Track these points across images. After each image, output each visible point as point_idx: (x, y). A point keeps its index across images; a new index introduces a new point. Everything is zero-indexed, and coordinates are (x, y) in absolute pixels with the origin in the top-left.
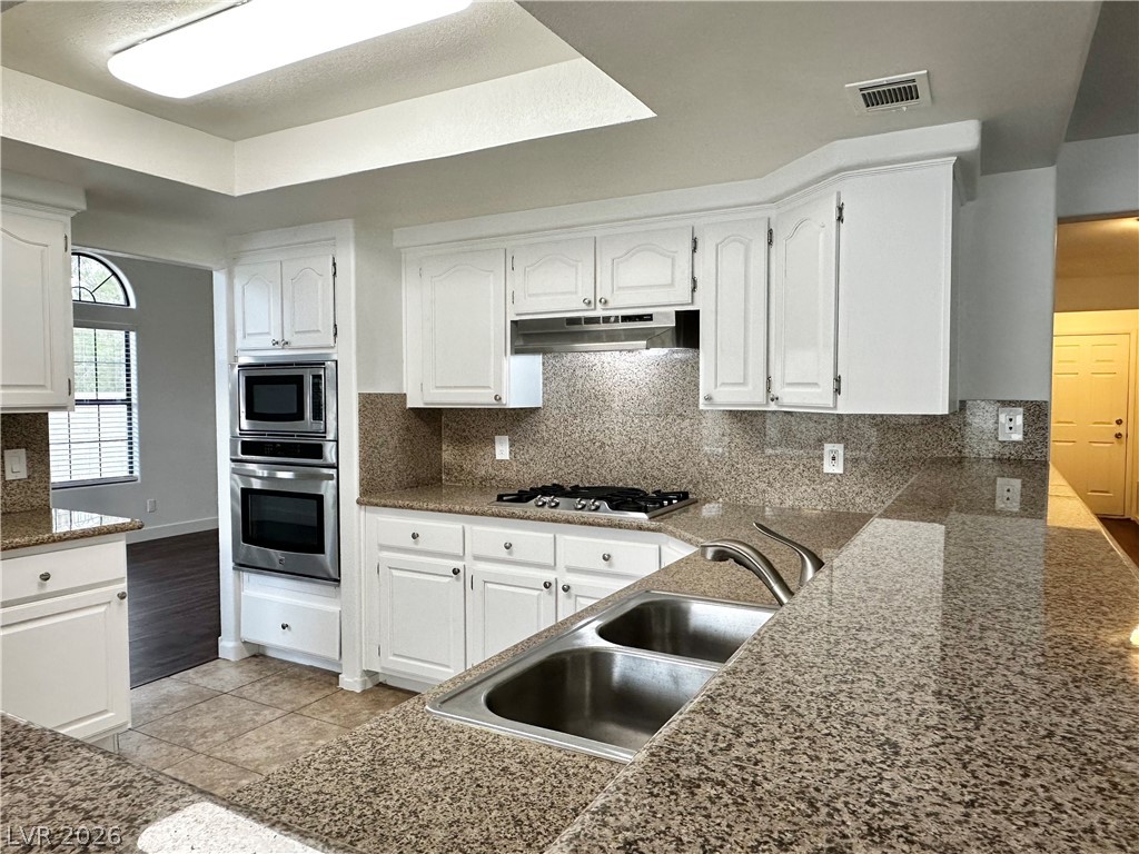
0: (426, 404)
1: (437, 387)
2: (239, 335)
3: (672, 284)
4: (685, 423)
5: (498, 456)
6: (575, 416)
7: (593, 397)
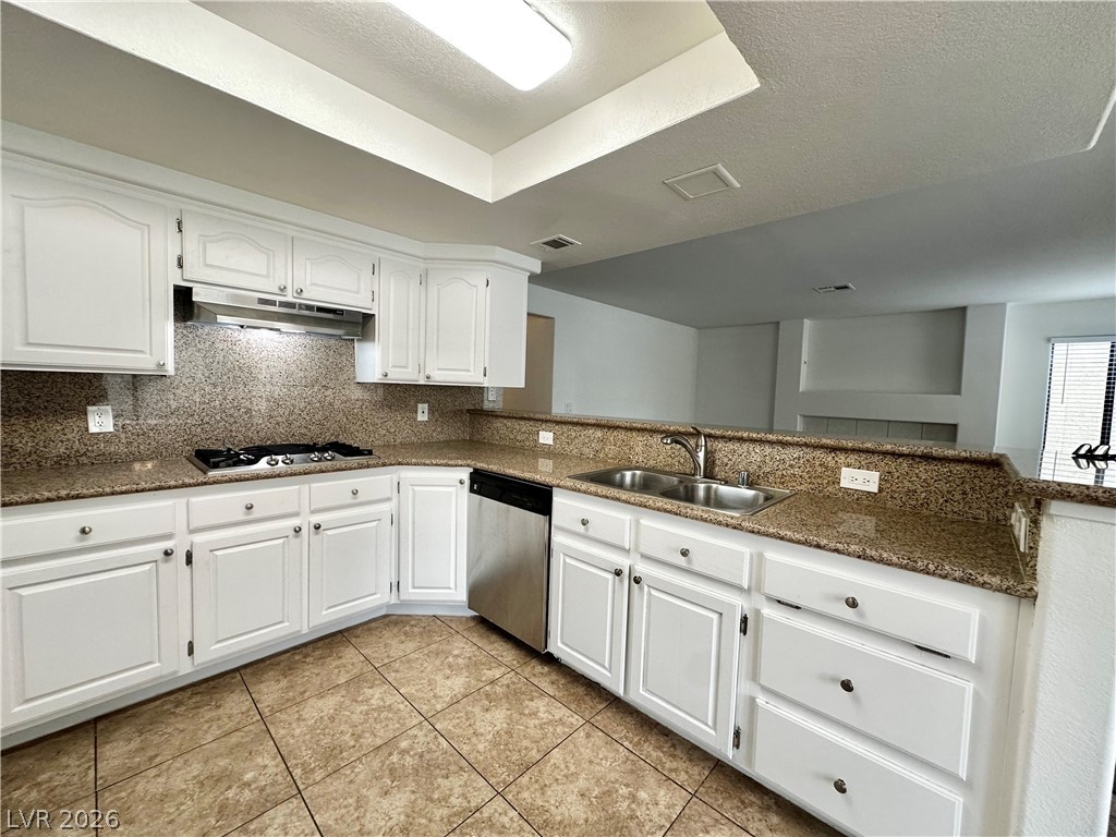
3: (358, 292)
4: (329, 392)
5: (93, 429)
6: (215, 386)
7: (237, 368)
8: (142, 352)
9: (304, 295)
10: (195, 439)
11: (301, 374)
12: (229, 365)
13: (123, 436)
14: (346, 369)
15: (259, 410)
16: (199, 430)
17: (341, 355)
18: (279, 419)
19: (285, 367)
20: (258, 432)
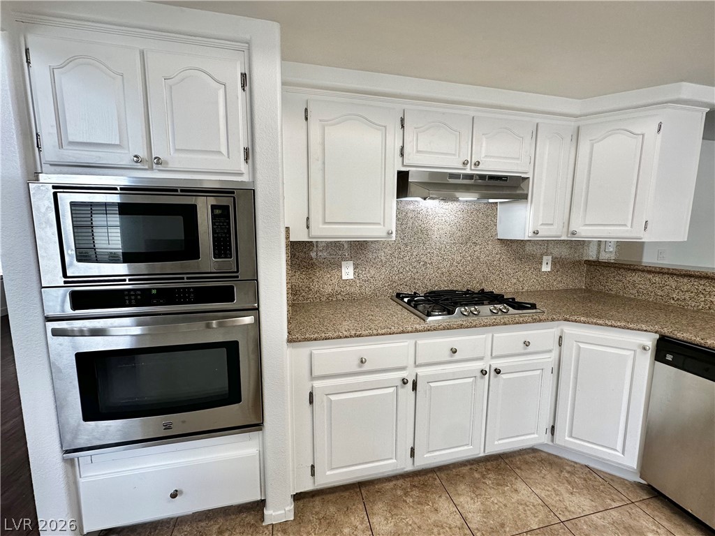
0: (312, 238)
1: (326, 223)
4: (477, 248)
5: (344, 277)
6: (406, 245)
7: (420, 232)
8: (379, 224)
9: (480, 167)
10: (394, 285)
11: (459, 234)
12: (415, 229)
13: (358, 281)
14: (490, 228)
15: (431, 263)
16: (397, 278)
17: (487, 216)
18: (444, 270)
19: (449, 229)
20: (430, 280)
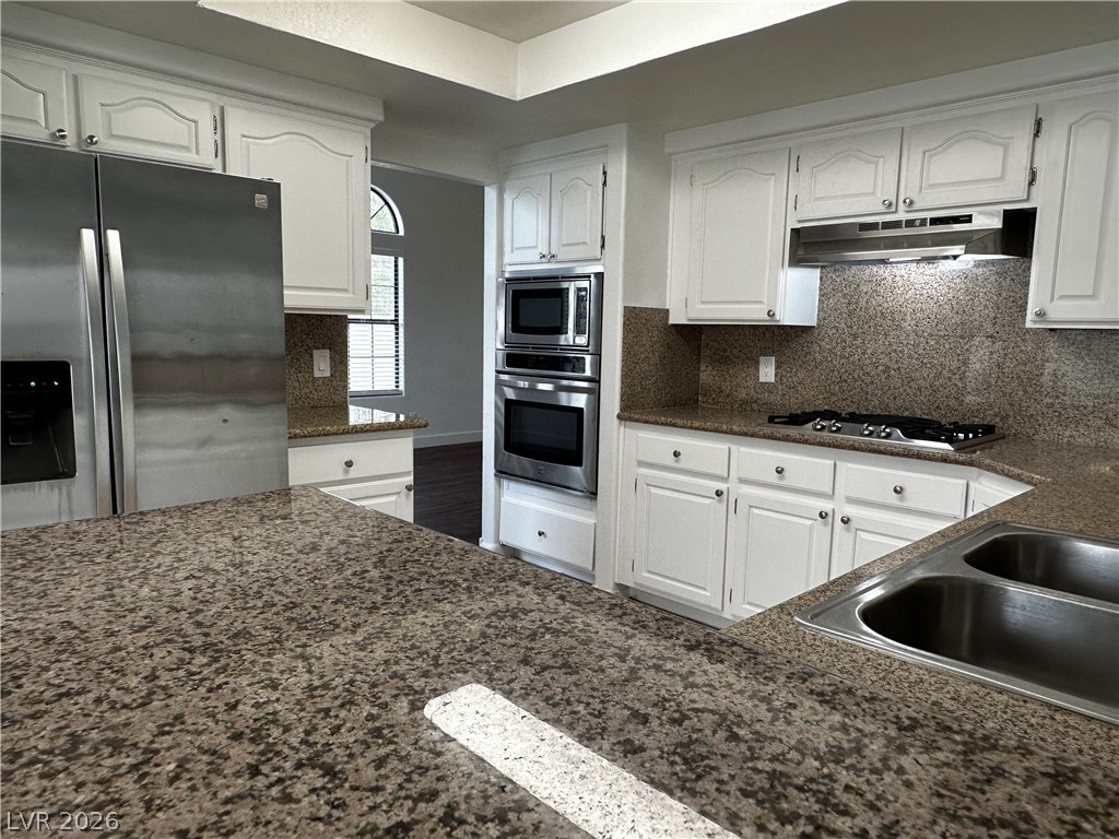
0: (690, 320)
1: (703, 303)
2: (507, 248)
3: (1002, 178)
4: (997, 346)
5: (762, 379)
9: (915, 207)
13: (780, 387)
19: (935, 310)
20: (895, 398)
